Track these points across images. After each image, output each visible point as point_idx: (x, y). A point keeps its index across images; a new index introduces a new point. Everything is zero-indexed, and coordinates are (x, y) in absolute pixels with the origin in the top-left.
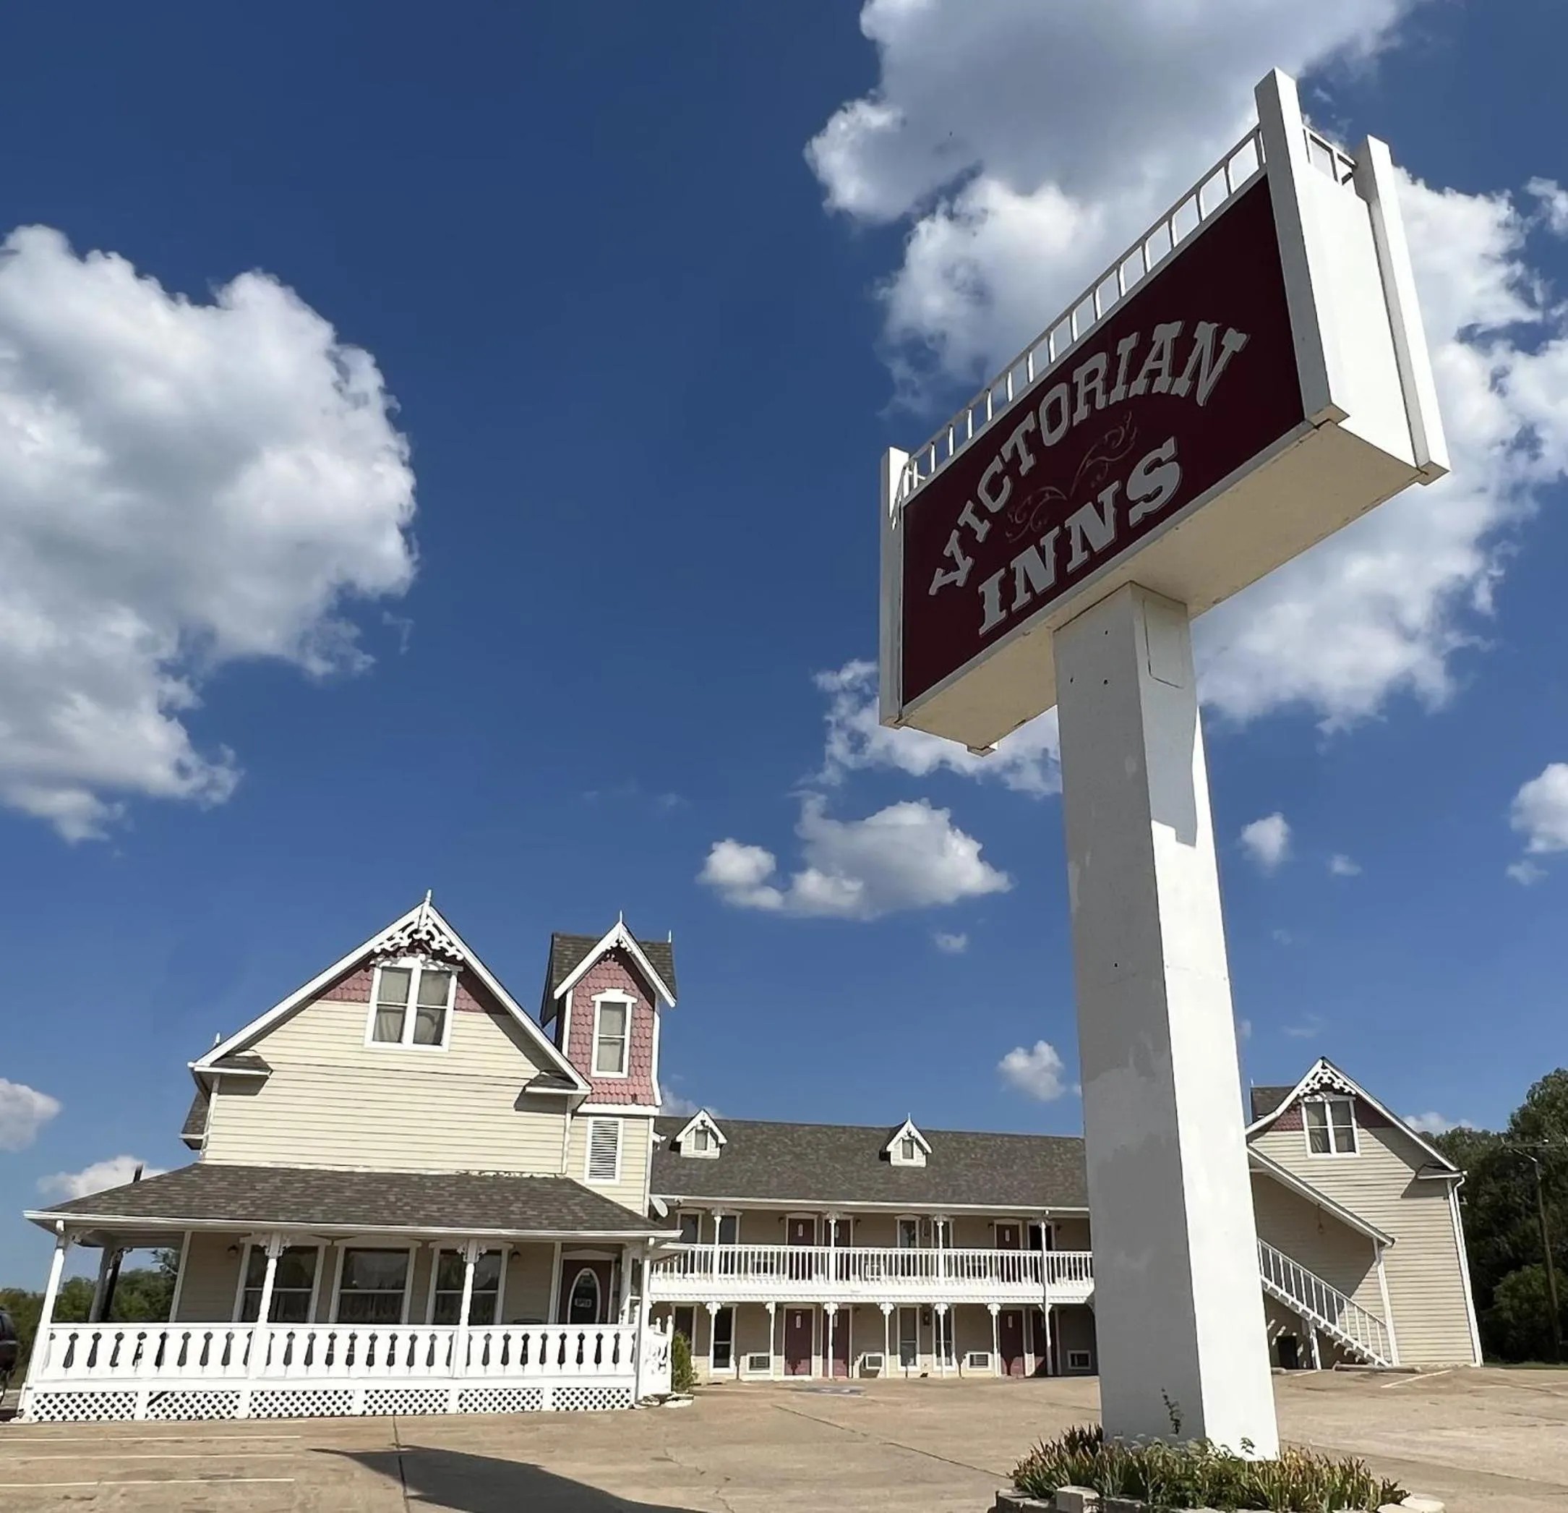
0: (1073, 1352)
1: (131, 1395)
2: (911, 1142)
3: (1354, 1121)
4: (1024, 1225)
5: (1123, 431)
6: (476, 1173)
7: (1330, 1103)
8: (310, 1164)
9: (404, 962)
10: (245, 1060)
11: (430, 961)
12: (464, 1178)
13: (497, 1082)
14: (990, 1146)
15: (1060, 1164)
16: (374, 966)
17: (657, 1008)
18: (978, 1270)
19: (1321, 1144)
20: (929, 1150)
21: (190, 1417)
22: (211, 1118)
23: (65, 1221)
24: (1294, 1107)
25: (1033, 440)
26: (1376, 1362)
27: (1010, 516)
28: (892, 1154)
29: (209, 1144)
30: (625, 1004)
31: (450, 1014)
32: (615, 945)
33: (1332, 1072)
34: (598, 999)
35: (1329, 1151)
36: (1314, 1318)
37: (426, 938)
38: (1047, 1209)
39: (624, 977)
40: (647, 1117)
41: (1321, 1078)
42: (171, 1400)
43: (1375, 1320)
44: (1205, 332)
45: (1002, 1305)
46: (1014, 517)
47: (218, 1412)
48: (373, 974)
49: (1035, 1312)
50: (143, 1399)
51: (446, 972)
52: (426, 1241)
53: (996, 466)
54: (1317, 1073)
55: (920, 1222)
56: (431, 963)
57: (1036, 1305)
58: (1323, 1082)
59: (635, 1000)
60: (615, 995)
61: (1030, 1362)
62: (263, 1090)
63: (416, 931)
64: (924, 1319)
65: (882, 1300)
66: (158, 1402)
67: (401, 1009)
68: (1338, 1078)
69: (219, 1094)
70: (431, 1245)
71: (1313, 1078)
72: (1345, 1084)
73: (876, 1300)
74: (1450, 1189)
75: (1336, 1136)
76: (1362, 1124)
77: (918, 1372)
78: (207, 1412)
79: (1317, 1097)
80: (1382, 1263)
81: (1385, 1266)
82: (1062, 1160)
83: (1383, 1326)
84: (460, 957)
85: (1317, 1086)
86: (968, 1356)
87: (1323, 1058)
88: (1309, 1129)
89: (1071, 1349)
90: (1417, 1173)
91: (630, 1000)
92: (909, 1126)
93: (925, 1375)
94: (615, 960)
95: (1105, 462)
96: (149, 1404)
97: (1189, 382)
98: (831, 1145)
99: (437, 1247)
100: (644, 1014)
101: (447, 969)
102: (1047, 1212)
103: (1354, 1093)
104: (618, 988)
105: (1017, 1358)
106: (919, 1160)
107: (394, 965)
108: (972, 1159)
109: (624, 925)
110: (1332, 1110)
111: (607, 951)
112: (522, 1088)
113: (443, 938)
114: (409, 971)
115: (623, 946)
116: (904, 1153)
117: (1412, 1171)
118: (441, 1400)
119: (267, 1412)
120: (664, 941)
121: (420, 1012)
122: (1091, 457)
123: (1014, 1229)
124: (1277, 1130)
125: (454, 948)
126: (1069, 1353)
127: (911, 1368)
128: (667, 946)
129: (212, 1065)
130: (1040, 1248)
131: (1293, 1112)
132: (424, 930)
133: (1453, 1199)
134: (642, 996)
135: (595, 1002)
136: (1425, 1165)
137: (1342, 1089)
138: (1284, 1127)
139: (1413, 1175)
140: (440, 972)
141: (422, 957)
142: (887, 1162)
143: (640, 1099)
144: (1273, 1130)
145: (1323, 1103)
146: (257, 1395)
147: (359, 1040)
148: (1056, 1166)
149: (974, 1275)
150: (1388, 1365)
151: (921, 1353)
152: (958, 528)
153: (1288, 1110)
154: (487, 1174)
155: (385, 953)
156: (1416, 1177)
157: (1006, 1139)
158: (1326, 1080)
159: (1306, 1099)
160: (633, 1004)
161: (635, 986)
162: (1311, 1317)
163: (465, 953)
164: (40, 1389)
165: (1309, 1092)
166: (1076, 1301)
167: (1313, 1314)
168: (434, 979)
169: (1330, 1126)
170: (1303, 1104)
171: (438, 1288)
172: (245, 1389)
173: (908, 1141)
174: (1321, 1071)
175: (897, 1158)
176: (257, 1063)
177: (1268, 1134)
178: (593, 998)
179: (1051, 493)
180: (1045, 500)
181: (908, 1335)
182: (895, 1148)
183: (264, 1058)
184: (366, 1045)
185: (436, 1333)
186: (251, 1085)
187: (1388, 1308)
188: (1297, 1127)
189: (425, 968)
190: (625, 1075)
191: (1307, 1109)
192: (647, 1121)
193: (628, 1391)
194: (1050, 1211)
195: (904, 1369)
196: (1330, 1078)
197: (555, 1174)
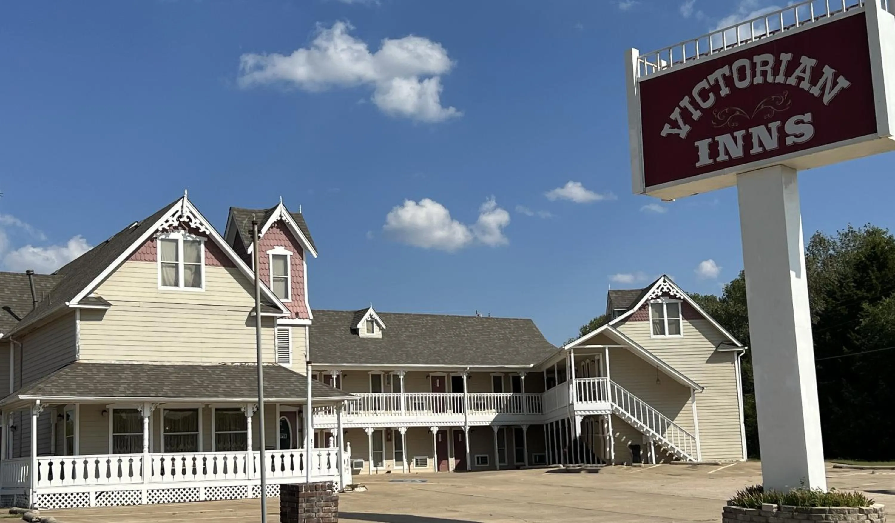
0: (478, 456)
1: (86, 494)
2: (372, 322)
3: (681, 316)
4: (448, 376)
5: (783, 99)
6: (230, 364)
7: (667, 304)
8: (137, 361)
9: (173, 235)
10: (95, 300)
11: (187, 234)
12: (224, 367)
13: (235, 309)
14: (420, 323)
15: (466, 335)
16: (156, 238)
17: (304, 259)
18: (419, 407)
19: (659, 329)
20: (385, 327)
21: (118, 505)
22: (79, 335)
23: (41, 400)
24: (644, 306)
25: (728, 81)
26: (688, 460)
27: (715, 114)
28: (360, 330)
29: (80, 351)
30: (286, 256)
31: (204, 269)
32: (279, 218)
33: (670, 285)
34: (271, 252)
35: (664, 334)
36: (653, 434)
37: (187, 220)
38: (468, 366)
39: (284, 239)
40: (304, 326)
41: (663, 288)
42: (107, 496)
43: (689, 435)
44: (828, 72)
45: (440, 427)
46: (717, 115)
47: (132, 502)
48: (156, 244)
49: (458, 432)
50: (93, 496)
51: (197, 241)
52: (207, 405)
53: (703, 84)
54: (660, 285)
55: (384, 375)
56: (188, 236)
57: (460, 427)
58: (664, 291)
59: (292, 253)
60: (280, 250)
61: (452, 462)
62: (105, 317)
63: (181, 216)
64: (387, 437)
65: (366, 426)
66: (100, 497)
67: (174, 265)
68: (673, 288)
69: (81, 320)
70: (210, 406)
71: (658, 288)
72: (677, 292)
73: (363, 426)
74: (736, 357)
75: (669, 324)
76: (685, 317)
77: (384, 470)
78: (126, 502)
79: (658, 300)
80: (695, 402)
81: (697, 403)
82: (467, 332)
83: (694, 438)
84: (208, 233)
85: (660, 294)
86: (414, 460)
87: (664, 276)
88: (653, 320)
89: (477, 454)
90: (717, 348)
91: (289, 253)
92: (371, 311)
93: (389, 472)
94: (277, 228)
95: (773, 110)
96: (97, 498)
97: (819, 91)
98: (318, 324)
99: (213, 408)
100: (298, 261)
101: (198, 239)
102: (468, 368)
103: (682, 298)
104: (281, 246)
105: (444, 461)
106: (377, 334)
107: (167, 238)
108: (410, 332)
109: (284, 205)
110: (667, 309)
111: (275, 223)
112: (248, 313)
113: (197, 221)
114: (176, 241)
115: (284, 219)
116: (367, 329)
117: (713, 346)
118: (243, 491)
119: (157, 501)
120: (298, 212)
121: (186, 267)
122: (765, 104)
123: (442, 379)
124: (633, 321)
125: (204, 226)
126: (476, 456)
127: (379, 468)
128: (299, 216)
129: (79, 303)
130: (462, 391)
131: (643, 309)
132: (185, 215)
133: (737, 363)
134: (296, 251)
135: (268, 255)
136: (722, 343)
137: (675, 295)
138: (637, 319)
139: (714, 349)
140: (194, 242)
141: (183, 232)
142: (356, 335)
143: (300, 315)
144: (630, 321)
145: (662, 305)
146: (150, 492)
147: (154, 286)
148: (464, 336)
149: (419, 409)
150: (695, 461)
151: (386, 459)
152: (680, 107)
153: (640, 309)
154: (236, 364)
155: (164, 230)
156: (716, 350)
157: (429, 318)
158: (665, 290)
159: (652, 301)
160: (291, 256)
161: (290, 244)
162: (651, 434)
163: (210, 230)
164: (40, 492)
165: (655, 297)
166: (484, 424)
167: (653, 432)
168: (191, 246)
169: (666, 319)
170: (650, 305)
171: (216, 431)
172: (144, 488)
173: (370, 321)
174: (663, 283)
175: (363, 333)
176: (100, 301)
177: (627, 323)
178: (268, 252)
179: (741, 112)
180: (736, 114)
181: (378, 447)
182: (362, 326)
183: (105, 298)
184: (159, 289)
185: (237, 456)
186: (98, 315)
187: (697, 428)
188: (645, 319)
189: (185, 239)
190: (290, 300)
191: (652, 308)
192: (304, 328)
193: (336, 484)
194: (470, 368)
195: (375, 469)
196: (668, 288)
197: (272, 363)
